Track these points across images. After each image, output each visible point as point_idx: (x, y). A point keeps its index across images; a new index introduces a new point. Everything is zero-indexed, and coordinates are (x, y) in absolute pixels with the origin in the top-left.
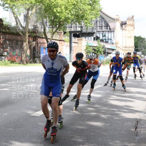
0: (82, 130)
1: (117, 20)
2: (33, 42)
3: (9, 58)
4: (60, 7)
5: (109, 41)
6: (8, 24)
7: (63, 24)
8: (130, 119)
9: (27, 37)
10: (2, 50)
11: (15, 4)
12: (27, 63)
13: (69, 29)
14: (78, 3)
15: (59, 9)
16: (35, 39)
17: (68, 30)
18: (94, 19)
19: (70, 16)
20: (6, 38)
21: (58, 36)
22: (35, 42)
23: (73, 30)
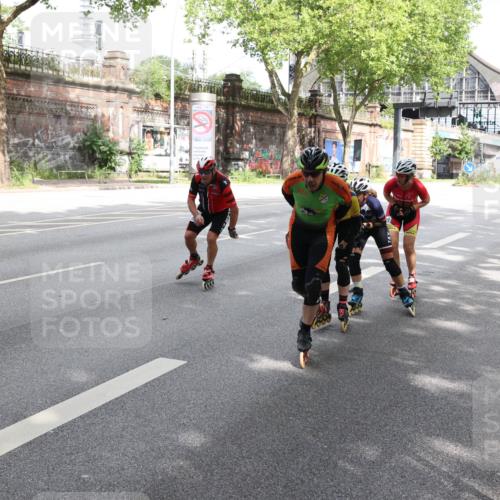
2: (309, 130)
3: (254, 164)
5: (490, 126)
6: (252, 87)
7: (381, 87)
9: (295, 117)
10: (238, 146)
11: (270, 40)
13: (393, 99)
14: (416, 37)
15: (373, 52)
16: (313, 121)
17: (390, 101)
18: (454, 75)
19: (395, 67)
20: (248, 120)
21: (368, 115)
22: (313, 129)
23: (402, 100)
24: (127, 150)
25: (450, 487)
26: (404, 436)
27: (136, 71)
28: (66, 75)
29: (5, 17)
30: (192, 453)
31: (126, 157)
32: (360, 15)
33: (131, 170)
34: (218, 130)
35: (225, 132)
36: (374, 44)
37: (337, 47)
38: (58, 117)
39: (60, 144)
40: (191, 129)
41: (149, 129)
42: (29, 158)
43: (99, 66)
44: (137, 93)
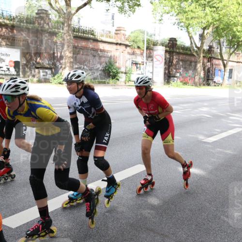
2: (208, 64)
3: (182, 79)
6: (182, 44)
9: (201, 58)
10: (174, 70)
11: (191, 22)
12: (200, 85)
15: (239, 28)
16: (209, 60)
20: (179, 59)
21: (236, 57)
24: (125, 72)
27: (129, 36)
28: (98, 37)
29: (73, 12)
30: (154, 207)
31: (124, 75)
32: (233, 11)
33: (126, 80)
34: (165, 63)
35: (169, 64)
36: (240, 24)
37: (222, 26)
38: (94, 56)
39: (95, 68)
40: (153, 63)
41: (134, 62)
43: (113, 34)
44: (129, 46)
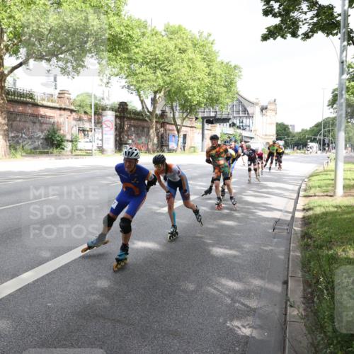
0: (213, 230)
1: (257, 104)
2: (161, 129)
4: (192, 89)
5: (248, 128)
6: (133, 108)
7: (195, 109)
8: (267, 218)
9: (154, 123)
10: (126, 137)
11: (142, 85)
14: (212, 85)
15: (190, 92)
16: (163, 125)
17: (200, 115)
18: (230, 104)
19: (201, 99)
20: (131, 124)
21: (189, 122)
22: (163, 129)
23: (206, 115)
24: (70, 139)
25: (229, 301)
26: (208, 277)
27: (75, 100)
28: (39, 101)
29: (6, 72)
30: (104, 290)
31: (70, 143)
32: (184, 74)
33: (72, 149)
34: (116, 129)
35: (120, 131)
37: (173, 89)
38: (34, 123)
39: (35, 136)
40: (102, 129)
41: (81, 129)
42: (19, 143)
43: (55, 97)
44: (75, 111)
